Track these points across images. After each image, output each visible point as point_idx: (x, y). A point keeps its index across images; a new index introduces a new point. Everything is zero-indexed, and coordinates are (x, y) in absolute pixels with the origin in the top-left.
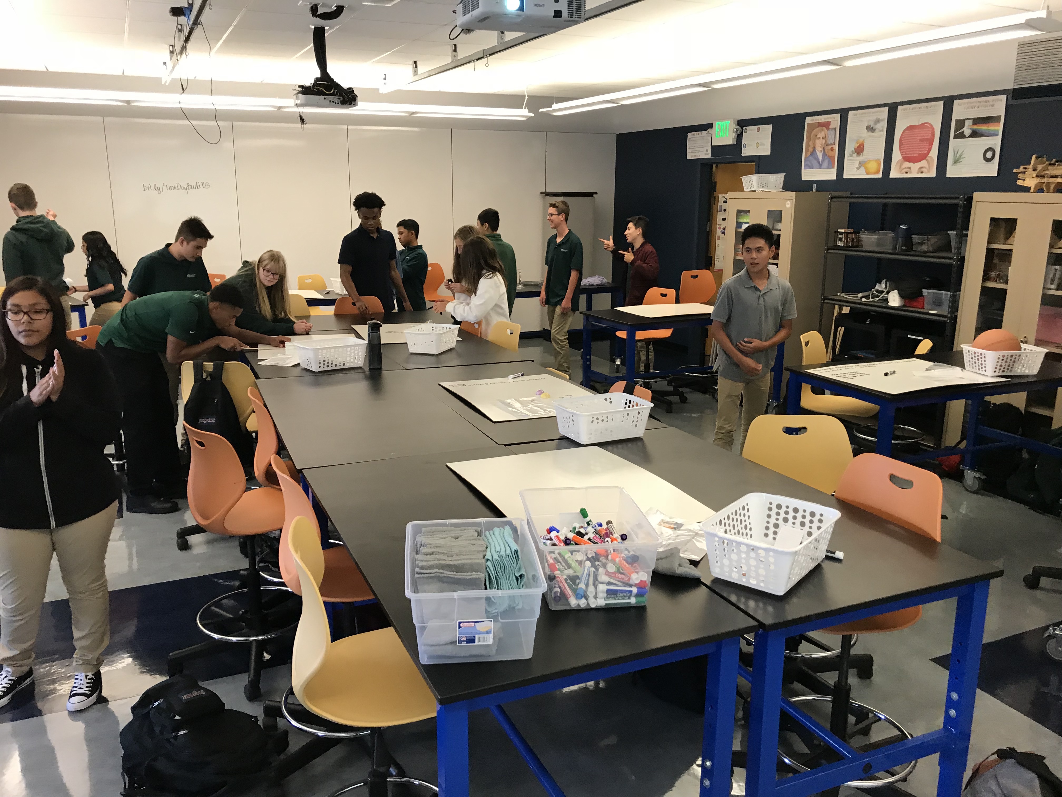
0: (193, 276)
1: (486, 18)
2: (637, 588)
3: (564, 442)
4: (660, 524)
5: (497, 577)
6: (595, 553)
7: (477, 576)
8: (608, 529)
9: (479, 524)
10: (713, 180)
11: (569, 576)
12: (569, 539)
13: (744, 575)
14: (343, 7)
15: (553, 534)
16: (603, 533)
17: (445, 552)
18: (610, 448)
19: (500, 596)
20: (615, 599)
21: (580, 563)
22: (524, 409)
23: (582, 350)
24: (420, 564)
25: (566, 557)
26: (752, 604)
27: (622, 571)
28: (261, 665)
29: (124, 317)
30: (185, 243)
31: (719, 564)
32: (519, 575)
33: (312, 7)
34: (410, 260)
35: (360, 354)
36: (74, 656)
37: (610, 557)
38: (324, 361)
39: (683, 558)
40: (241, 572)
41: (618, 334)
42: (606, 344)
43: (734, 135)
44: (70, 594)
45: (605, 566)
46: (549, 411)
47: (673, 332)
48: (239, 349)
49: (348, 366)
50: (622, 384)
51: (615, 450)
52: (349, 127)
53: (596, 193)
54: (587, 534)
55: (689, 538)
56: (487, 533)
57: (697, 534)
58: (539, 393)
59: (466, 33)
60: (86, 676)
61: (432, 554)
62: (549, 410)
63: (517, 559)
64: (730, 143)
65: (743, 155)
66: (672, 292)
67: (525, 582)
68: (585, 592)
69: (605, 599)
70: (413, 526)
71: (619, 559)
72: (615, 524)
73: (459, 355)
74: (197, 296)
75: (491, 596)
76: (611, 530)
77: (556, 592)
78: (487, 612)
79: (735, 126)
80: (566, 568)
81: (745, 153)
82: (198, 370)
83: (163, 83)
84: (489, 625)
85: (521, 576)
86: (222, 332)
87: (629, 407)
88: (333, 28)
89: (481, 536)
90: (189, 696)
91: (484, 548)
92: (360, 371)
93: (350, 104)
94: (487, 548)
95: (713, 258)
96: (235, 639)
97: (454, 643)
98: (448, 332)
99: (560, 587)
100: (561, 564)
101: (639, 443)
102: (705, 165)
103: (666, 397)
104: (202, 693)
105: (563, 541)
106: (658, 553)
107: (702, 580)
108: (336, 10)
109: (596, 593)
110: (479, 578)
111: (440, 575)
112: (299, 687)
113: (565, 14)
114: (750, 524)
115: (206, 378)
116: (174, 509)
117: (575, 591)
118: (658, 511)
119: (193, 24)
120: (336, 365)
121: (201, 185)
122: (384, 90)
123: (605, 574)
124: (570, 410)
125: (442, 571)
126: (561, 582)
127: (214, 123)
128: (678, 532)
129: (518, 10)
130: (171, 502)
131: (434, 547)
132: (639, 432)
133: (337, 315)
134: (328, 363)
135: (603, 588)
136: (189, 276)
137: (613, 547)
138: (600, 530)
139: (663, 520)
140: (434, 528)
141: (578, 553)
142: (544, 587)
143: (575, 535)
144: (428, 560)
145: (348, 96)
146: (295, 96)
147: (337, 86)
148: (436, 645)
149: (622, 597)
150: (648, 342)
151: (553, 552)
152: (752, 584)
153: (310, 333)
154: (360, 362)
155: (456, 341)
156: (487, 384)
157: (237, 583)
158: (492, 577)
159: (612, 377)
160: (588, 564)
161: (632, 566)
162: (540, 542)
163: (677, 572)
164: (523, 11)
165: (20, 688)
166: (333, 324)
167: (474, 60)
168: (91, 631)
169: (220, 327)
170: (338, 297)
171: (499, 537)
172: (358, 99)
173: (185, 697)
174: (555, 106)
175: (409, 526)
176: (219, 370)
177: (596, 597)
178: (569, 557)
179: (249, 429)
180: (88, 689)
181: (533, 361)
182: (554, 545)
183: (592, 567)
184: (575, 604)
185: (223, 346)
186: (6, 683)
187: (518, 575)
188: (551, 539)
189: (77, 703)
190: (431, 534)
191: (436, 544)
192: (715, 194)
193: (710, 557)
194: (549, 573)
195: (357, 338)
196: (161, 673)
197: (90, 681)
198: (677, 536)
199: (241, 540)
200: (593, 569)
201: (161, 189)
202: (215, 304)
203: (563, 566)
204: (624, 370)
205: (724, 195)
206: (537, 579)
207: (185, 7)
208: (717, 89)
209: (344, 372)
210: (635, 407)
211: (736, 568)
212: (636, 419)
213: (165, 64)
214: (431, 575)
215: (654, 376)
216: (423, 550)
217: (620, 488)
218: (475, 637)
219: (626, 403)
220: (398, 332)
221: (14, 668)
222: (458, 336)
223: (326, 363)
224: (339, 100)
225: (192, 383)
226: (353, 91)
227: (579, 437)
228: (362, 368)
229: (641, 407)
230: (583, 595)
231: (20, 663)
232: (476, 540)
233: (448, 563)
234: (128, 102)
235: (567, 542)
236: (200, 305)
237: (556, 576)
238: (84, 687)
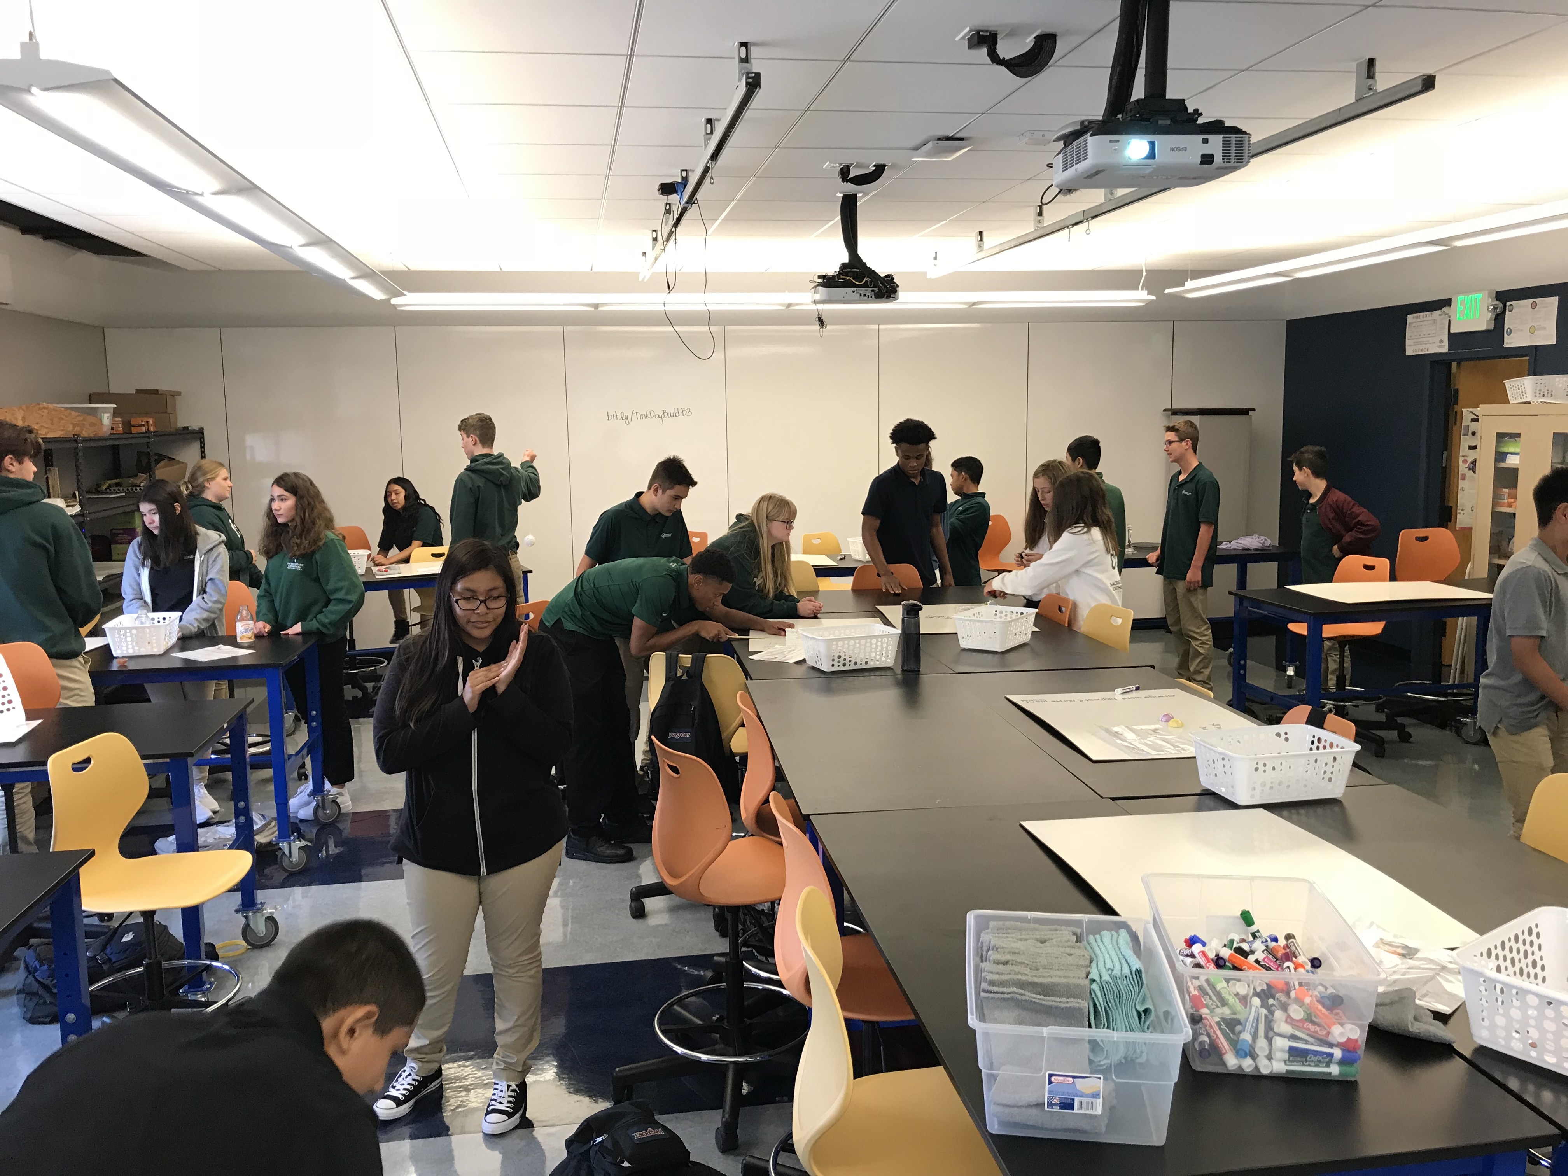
0: (669, 535)
1: (1097, 173)
2: (1343, 1050)
3: (1207, 800)
4: (1377, 946)
5: (1108, 1009)
6: (1267, 985)
7: (1078, 1005)
8: (1287, 947)
9: (1079, 923)
10: (1452, 387)
11: (1223, 1019)
12: (1222, 958)
13: (1533, 1045)
14: (885, 166)
15: (1197, 948)
16: (1280, 954)
17: (1026, 962)
18: (1285, 813)
19: (1114, 1041)
20: (1304, 1065)
21: (1244, 1000)
22: (1142, 744)
23: (1231, 650)
24: (987, 977)
25: (1218, 987)
26: (1547, 1096)
27: (1314, 1019)
28: (740, 1101)
29: (579, 589)
30: (660, 491)
31: (1487, 1023)
32: (1143, 1009)
33: (842, 169)
34: (961, 513)
35: (890, 648)
36: (495, 1056)
37: (1293, 994)
38: (839, 657)
39: (1421, 1007)
40: (716, 958)
41: (1292, 627)
42: (1270, 642)
43: (1489, 316)
44: (494, 967)
45: (1284, 1007)
46: (1183, 749)
47: (1384, 627)
48: (724, 638)
49: (872, 665)
50: (1305, 710)
51: (1295, 817)
52: (882, 327)
53: (1254, 410)
54: (1252, 952)
55: (1431, 973)
56: (1091, 937)
57: (1444, 968)
58: (1165, 719)
59: (1065, 194)
60: (509, 1086)
61: (1006, 963)
62: (1182, 746)
63: (1141, 984)
64: (1484, 327)
65: (1506, 346)
66: (1383, 563)
67: (1152, 1021)
68: (1252, 1047)
69: (1285, 1062)
70: (977, 917)
71: (1310, 999)
72: (1299, 940)
73: (1035, 654)
74: (673, 565)
75: (1098, 1040)
76: (1293, 948)
77: (1202, 1043)
78: (1091, 1062)
79: (1491, 301)
80: (1219, 1005)
81: (1511, 343)
82: (672, 665)
83: (640, 279)
84: (1096, 1083)
85: (1146, 1011)
86: (705, 616)
87: (1318, 748)
88: (868, 194)
89: (1081, 942)
90: (642, 1135)
91: (1088, 962)
92: (889, 673)
93: (888, 297)
94: (1091, 962)
95: (1453, 511)
96: (705, 1057)
97: (1040, 1105)
98: (1019, 618)
99: (1209, 1035)
100: (1211, 998)
101: (1336, 809)
102: (1438, 363)
103: (1374, 732)
104: (661, 1132)
105: (1212, 960)
106: (1380, 995)
107: (1455, 1046)
108: (874, 170)
109: (1270, 1051)
110: (1080, 1009)
111: (1019, 997)
112: (803, 1146)
113: (1218, 159)
114: (1541, 958)
115: (682, 676)
116: (628, 857)
117: (1235, 1044)
118: (1372, 924)
119: (687, 203)
120: (855, 664)
121: (680, 411)
122: (934, 272)
123: (1286, 1022)
124: (1219, 749)
125: (1023, 992)
126: (1211, 1026)
127: (706, 328)
128: (1411, 963)
129: (1147, 158)
130: (624, 847)
131: (1009, 953)
132: (1336, 790)
133: (857, 591)
134: (845, 659)
135: (1281, 1043)
136: (664, 536)
137: (1298, 979)
138: (1273, 947)
139: (1381, 939)
140: (1008, 923)
141: (1238, 983)
142: (1186, 1033)
143: (1232, 952)
144: (999, 971)
145: (886, 287)
146: (813, 290)
147: (872, 273)
148: (1014, 1106)
149: (1315, 1062)
150: (1343, 641)
151: (1197, 978)
152: (1549, 1063)
153: (819, 616)
154: (889, 660)
155: (1030, 632)
156: (1081, 701)
157: (709, 974)
158: (1099, 1008)
159: (1285, 696)
160: (1256, 1001)
161: (1332, 1013)
162: (1178, 960)
163: (1411, 1030)
164: (1154, 158)
165: (424, 1092)
166: (850, 603)
167: (1068, 226)
168: (519, 1023)
169: (701, 609)
170: (860, 565)
171: (1111, 946)
172: (899, 289)
173: (637, 1135)
174: (1190, 284)
175: (971, 917)
176: (699, 665)
177: (1270, 1058)
178: (1224, 988)
179: (734, 751)
180: (509, 1105)
181: (1153, 667)
182: (1198, 966)
183: (1262, 1007)
184: (1234, 1065)
185: (703, 634)
186: (409, 1084)
187: (1141, 1009)
188: (1192, 956)
189: (495, 1123)
190: (1004, 931)
191: (1012, 948)
192: (1456, 408)
193: (1470, 1008)
194: (1191, 1011)
195: (885, 624)
196: (604, 1096)
197: (513, 1094)
198: (1409, 968)
199: (717, 910)
200: (1264, 1011)
201: (629, 418)
202: (698, 576)
203: (1213, 1001)
204: (1302, 686)
205: (1471, 410)
206: (1172, 1020)
207: (678, 182)
208: (1460, 247)
209: (867, 674)
210: (1328, 750)
211: (1517, 1032)
212: (1329, 769)
213: (644, 254)
214: (1005, 996)
215: (1354, 696)
216: (993, 955)
217: (1309, 882)
218: (1073, 1100)
219: (1313, 743)
220: (943, 617)
221: (420, 1064)
222: (1035, 625)
223: (842, 660)
224: (873, 293)
225: (663, 682)
226: (893, 279)
227: (1233, 794)
228: (892, 669)
229: (1339, 750)
230: (1248, 1052)
231: (429, 1057)
232: (1073, 947)
233: (1030, 979)
234: (596, 306)
235: (1219, 963)
236: (678, 578)
237: (1203, 1016)
238: (504, 1101)
